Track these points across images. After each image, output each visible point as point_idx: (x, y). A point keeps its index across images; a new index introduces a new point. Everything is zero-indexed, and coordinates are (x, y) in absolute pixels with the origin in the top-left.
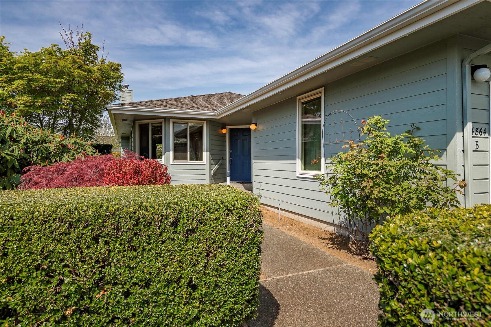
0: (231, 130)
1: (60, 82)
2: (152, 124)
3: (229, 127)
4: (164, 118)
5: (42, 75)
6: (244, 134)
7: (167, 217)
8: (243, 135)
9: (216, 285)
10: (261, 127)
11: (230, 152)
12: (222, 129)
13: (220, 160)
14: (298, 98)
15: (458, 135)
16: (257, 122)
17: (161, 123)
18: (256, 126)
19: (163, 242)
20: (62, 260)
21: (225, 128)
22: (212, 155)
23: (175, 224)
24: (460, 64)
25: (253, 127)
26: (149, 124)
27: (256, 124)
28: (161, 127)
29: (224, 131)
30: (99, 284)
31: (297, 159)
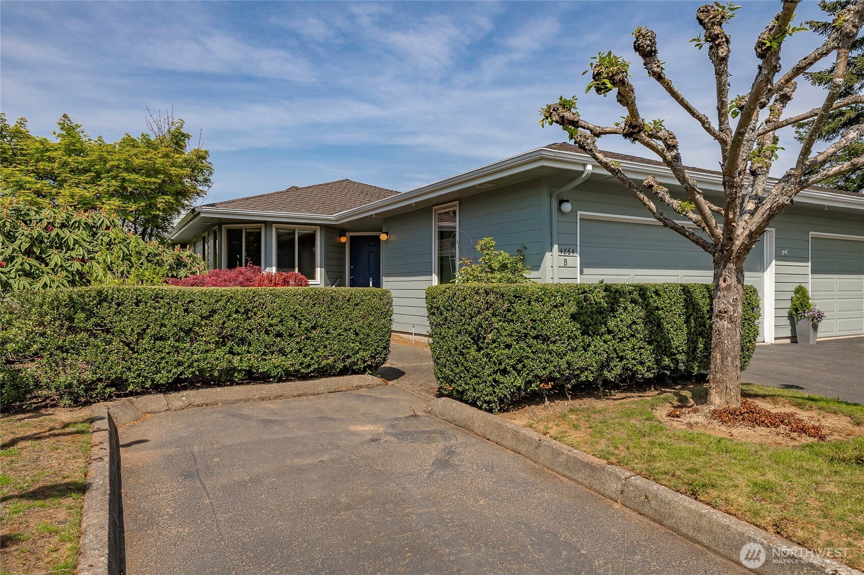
0: (352, 239)
1: (155, 183)
2: (246, 229)
3: (349, 234)
4: (265, 222)
5: (137, 173)
6: (371, 244)
7: (345, 297)
8: (369, 246)
9: (368, 335)
10: (393, 238)
11: (351, 268)
12: (341, 236)
13: (338, 278)
14: (434, 208)
15: (548, 254)
16: (389, 231)
17: (261, 229)
18: (387, 236)
19: (344, 309)
20: (301, 313)
21: (345, 236)
22: (327, 272)
23: (348, 300)
24: (549, 198)
25: (383, 237)
26: (241, 230)
27: (387, 234)
28: (260, 233)
29: (343, 239)
30: (314, 328)
31: (433, 274)
